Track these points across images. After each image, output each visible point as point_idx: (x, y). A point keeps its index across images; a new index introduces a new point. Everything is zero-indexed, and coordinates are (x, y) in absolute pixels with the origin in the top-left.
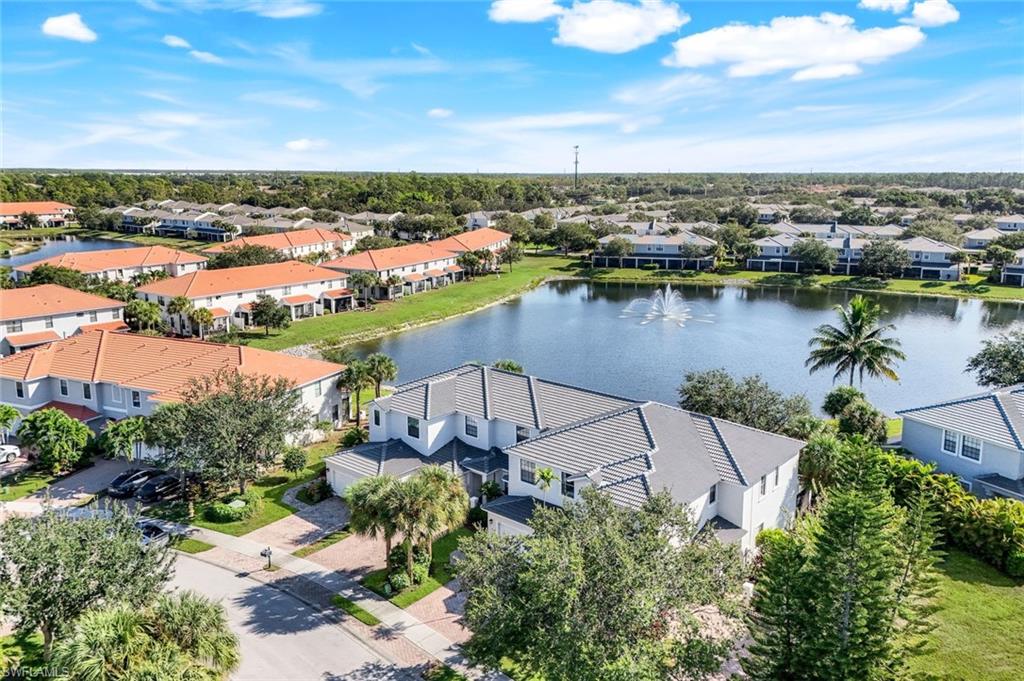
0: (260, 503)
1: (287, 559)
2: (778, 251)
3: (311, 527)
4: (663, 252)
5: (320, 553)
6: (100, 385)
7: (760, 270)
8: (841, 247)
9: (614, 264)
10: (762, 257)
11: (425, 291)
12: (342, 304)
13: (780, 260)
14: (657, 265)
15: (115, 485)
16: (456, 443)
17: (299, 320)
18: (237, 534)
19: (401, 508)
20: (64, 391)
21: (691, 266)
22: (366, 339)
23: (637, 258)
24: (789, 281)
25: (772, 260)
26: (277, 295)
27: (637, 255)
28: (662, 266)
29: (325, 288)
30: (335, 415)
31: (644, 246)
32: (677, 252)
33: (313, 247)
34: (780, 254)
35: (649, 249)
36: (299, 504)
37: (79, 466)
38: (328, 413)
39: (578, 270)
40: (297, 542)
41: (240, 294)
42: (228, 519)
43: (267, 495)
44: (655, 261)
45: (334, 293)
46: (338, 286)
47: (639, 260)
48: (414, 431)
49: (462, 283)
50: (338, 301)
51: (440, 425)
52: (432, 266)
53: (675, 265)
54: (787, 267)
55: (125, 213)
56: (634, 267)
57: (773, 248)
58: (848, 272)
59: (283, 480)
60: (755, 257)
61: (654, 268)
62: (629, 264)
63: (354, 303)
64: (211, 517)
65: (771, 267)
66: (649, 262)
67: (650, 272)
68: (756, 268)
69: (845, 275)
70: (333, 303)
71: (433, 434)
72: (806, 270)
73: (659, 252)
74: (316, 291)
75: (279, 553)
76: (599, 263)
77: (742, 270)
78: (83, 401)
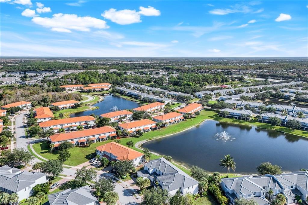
0: (128, 177)
1: (129, 186)
2: (267, 118)
3: (134, 182)
4: (237, 115)
5: (133, 186)
6: (111, 154)
8: (284, 119)
9: (224, 117)
10: (263, 119)
11: (174, 124)
12: (155, 129)
13: (267, 120)
14: (235, 118)
15: (111, 171)
16: (155, 172)
17: (146, 132)
18: (124, 181)
19: (140, 184)
20: (106, 153)
21: (244, 119)
22: (157, 139)
23: (230, 116)
25: (265, 120)
26: (142, 128)
27: (230, 115)
29: (152, 125)
30: (142, 162)
31: (232, 113)
32: (240, 115)
33: (155, 107)
35: (234, 114)
36: (133, 178)
37: (107, 166)
38: (141, 161)
39: (215, 117)
40: (131, 184)
41: (136, 128)
42: (123, 179)
43: (130, 175)
44: (235, 117)
45: (153, 126)
46: (154, 125)
48: (149, 170)
49: (184, 121)
50: (154, 128)
51: (152, 170)
52: (176, 118)
53: (239, 119)
54: (269, 122)
55: (121, 89)
56: (229, 118)
58: (285, 126)
59: (132, 173)
60: (260, 119)
61: (234, 119)
63: (157, 128)
64: (122, 178)
65: (265, 122)
66: (233, 117)
67: (232, 120)
68: (261, 121)
69: (284, 126)
70: (153, 129)
71: (151, 171)
72: (273, 124)
73: (236, 115)
74: (150, 126)
75: (128, 185)
76: (221, 116)
77: (257, 122)
78: (108, 155)
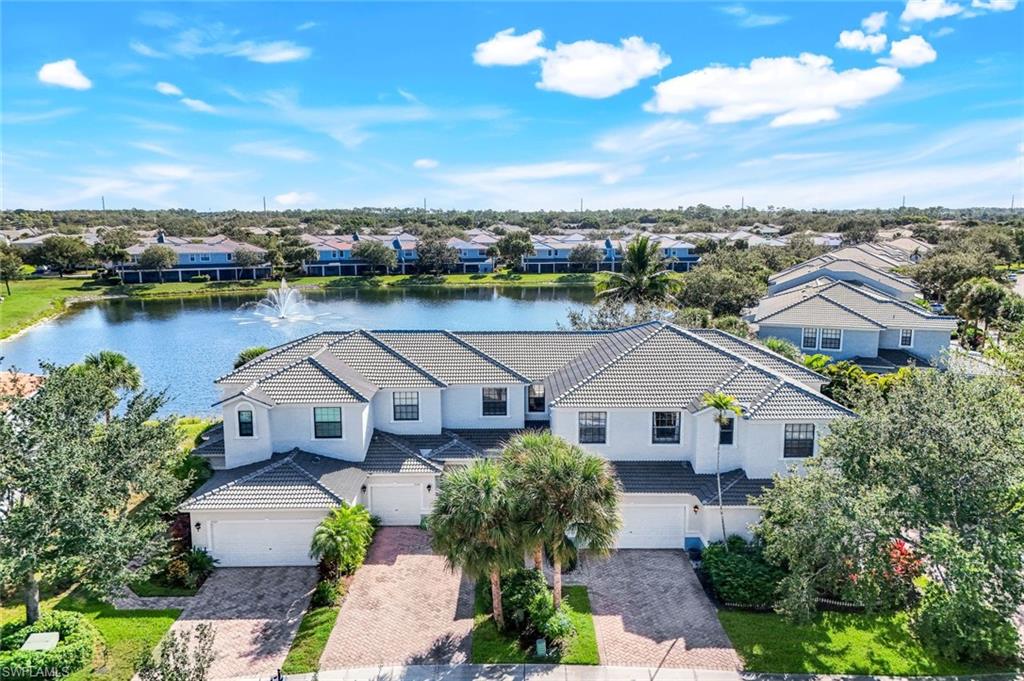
2: (334, 255)
4: (210, 262)
7: (319, 275)
9: (152, 278)
10: (321, 262)
13: (338, 264)
14: (207, 276)
21: (247, 274)
23: (179, 270)
24: (355, 283)
25: (331, 264)
27: (178, 266)
28: (213, 278)
31: (185, 255)
32: (225, 260)
34: (337, 258)
35: (193, 259)
39: (104, 288)
44: (203, 273)
47: (182, 272)
53: (228, 275)
54: (347, 271)
56: (177, 281)
57: (329, 252)
60: (313, 262)
61: (205, 280)
62: (171, 278)
65: (331, 271)
66: (196, 273)
67: (202, 285)
68: (315, 273)
69: (403, 274)
72: (366, 272)
73: (205, 262)
76: (131, 279)
